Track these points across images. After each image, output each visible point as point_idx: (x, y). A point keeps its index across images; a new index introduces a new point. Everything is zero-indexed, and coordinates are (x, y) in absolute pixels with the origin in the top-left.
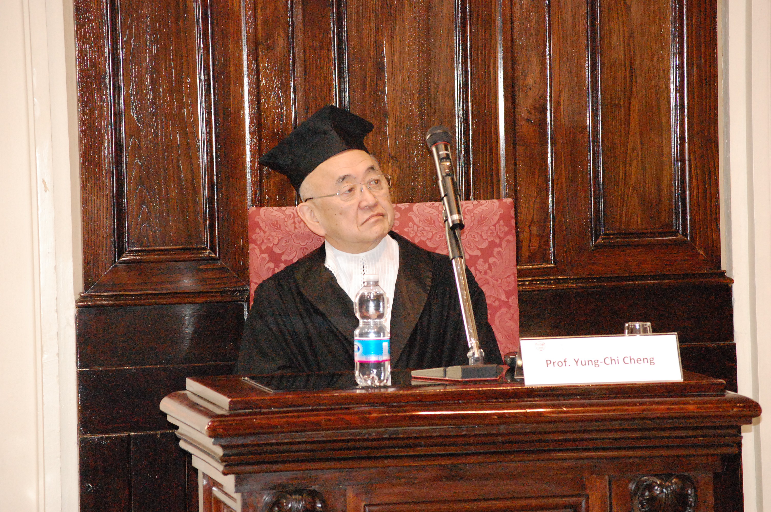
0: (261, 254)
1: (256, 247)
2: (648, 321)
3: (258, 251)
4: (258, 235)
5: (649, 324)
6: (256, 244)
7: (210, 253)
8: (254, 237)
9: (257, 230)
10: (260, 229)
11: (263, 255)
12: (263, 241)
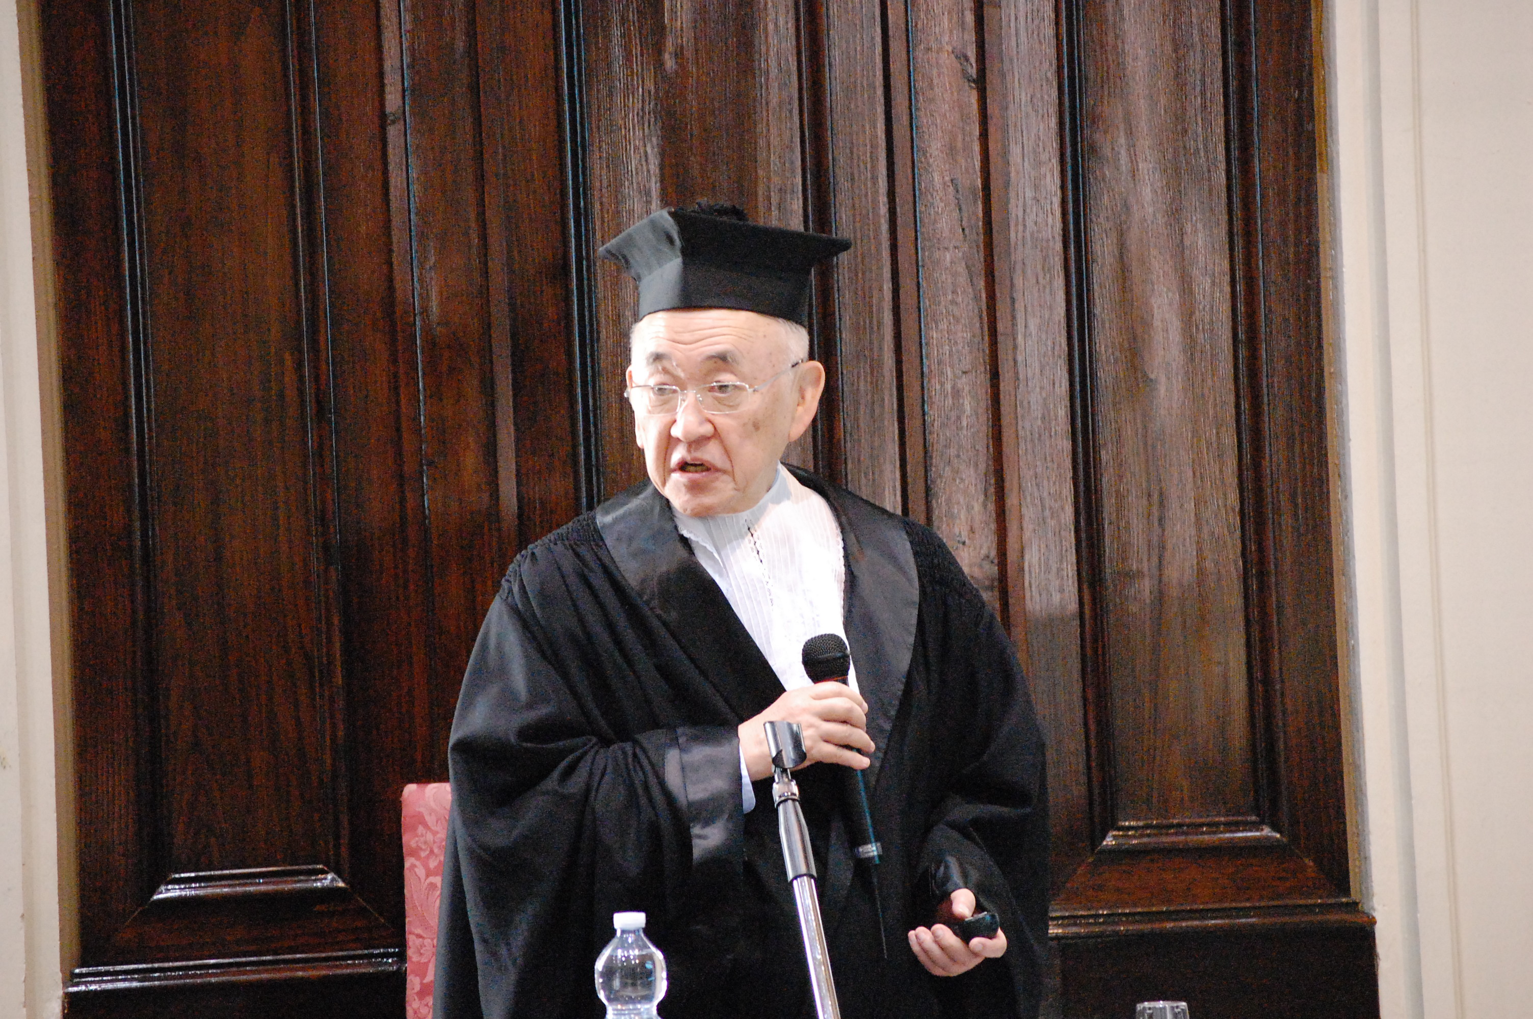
0: (427, 876)
1: (418, 863)
2: (1180, 1000)
3: (421, 871)
4: (422, 839)
5: (1183, 1004)
6: (418, 858)
7: (333, 880)
8: (413, 844)
9: (421, 829)
10: (426, 826)
11: (432, 879)
12: (432, 851)
